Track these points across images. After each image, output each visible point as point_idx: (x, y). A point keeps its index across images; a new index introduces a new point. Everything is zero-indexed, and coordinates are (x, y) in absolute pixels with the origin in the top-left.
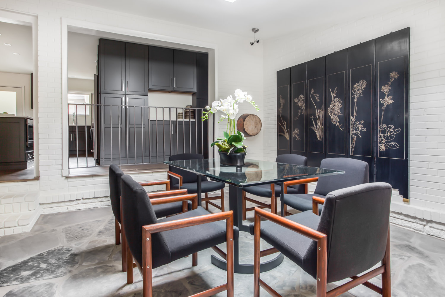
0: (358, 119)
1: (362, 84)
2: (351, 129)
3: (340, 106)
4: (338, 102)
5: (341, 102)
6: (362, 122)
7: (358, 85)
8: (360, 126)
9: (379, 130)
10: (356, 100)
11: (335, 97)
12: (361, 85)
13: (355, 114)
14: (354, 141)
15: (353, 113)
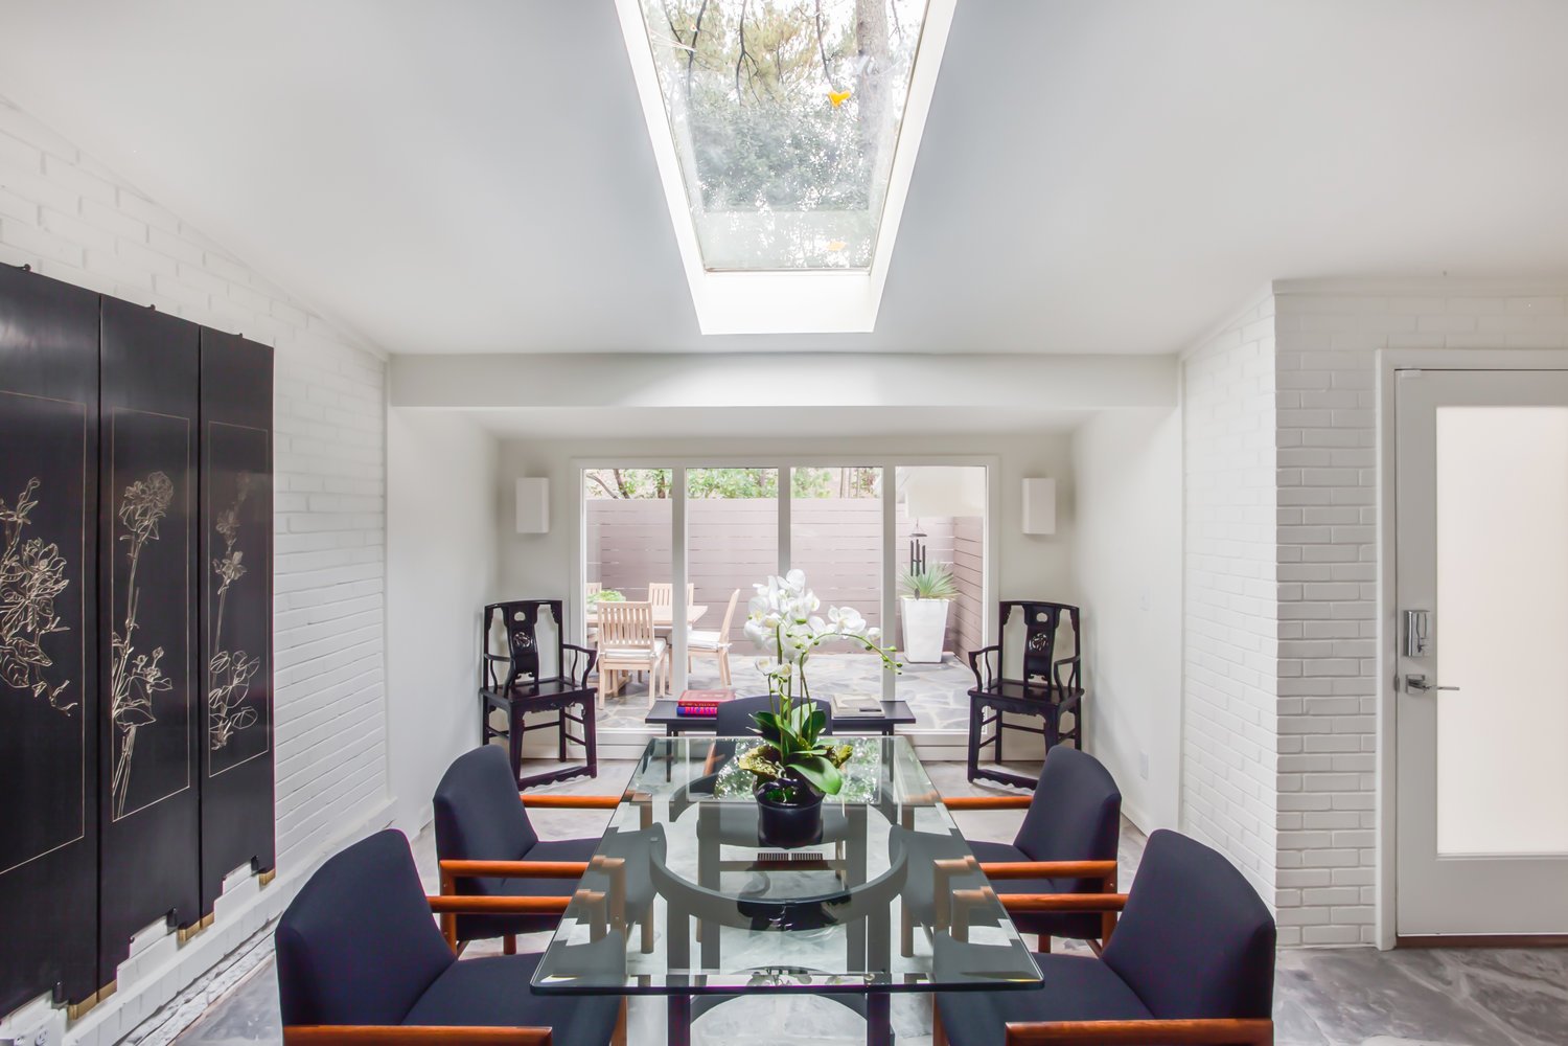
0: (142, 644)
1: (159, 489)
2: (116, 689)
3: (57, 582)
4: (45, 561)
5: (59, 562)
6: (159, 654)
7: (143, 492)
8: (153, 675)
9: (212, 675)
10: (134, 555)
11: (28, 533)
12: (155, 494)
13: (130, 623)
14: (127, 750)
15: (121, 617)
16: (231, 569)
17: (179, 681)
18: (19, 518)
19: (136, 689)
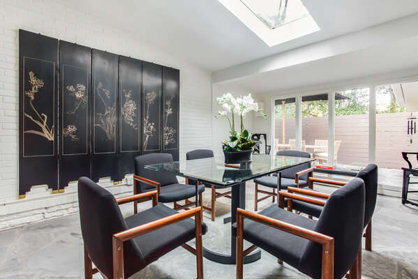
0: (150, 121)
2: (145, 130)
3: (134, 108)
4: (133, 104)
5: (135, 104)
6: (153, 124)
8: (152, 127)
9: (165, 130)
10: (148, 106)
11: (130, 99)
13: (148, 117)
14: (147, 139)
15: (146, 116)
16: (169, 111)
17: (157, 129)
18: (128, 96)
19: (149, 129)
